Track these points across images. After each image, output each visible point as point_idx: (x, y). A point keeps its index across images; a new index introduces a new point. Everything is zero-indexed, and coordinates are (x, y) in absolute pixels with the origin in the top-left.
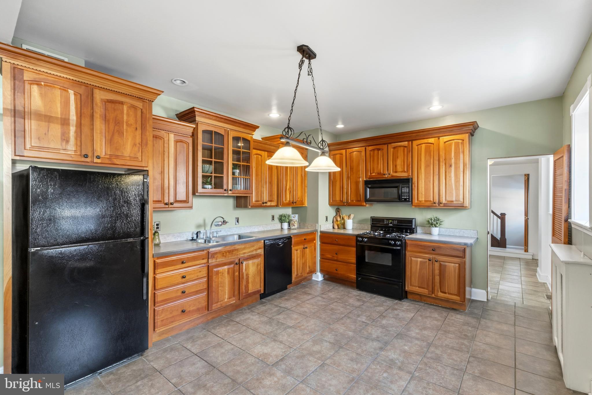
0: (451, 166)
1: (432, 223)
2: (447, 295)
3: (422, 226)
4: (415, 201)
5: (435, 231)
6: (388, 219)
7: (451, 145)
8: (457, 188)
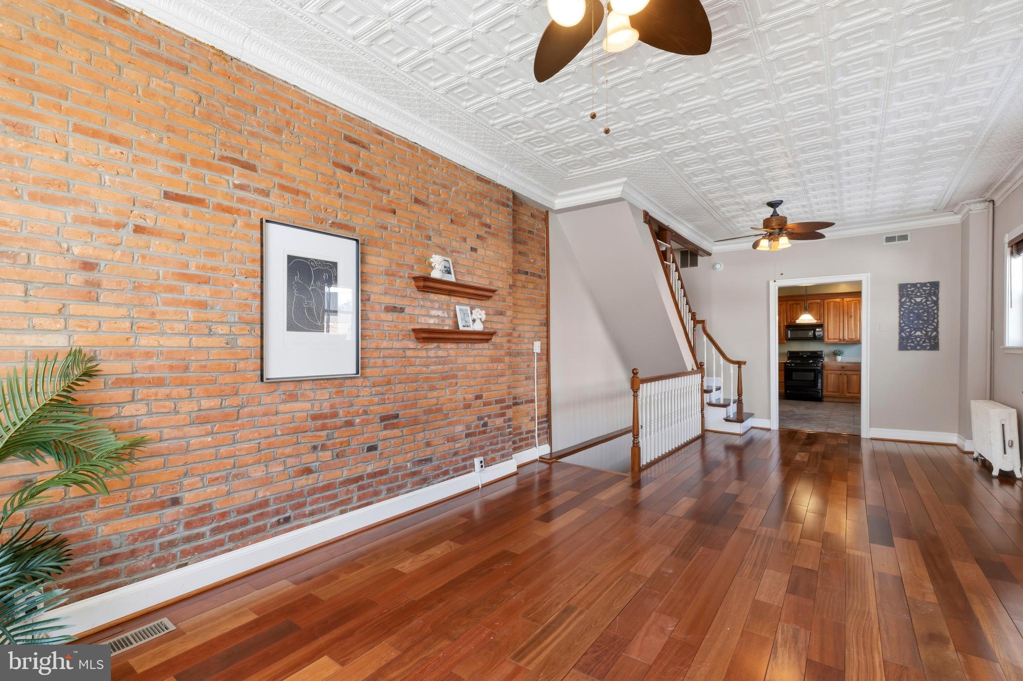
0: (851, 317)
1: (836, 354)
2: (852, 395)
3: (828, 355)
4: (826, 339)
5: (839, 358)
6: (802, 352)
7: (851, 304)
8: (856, 331)
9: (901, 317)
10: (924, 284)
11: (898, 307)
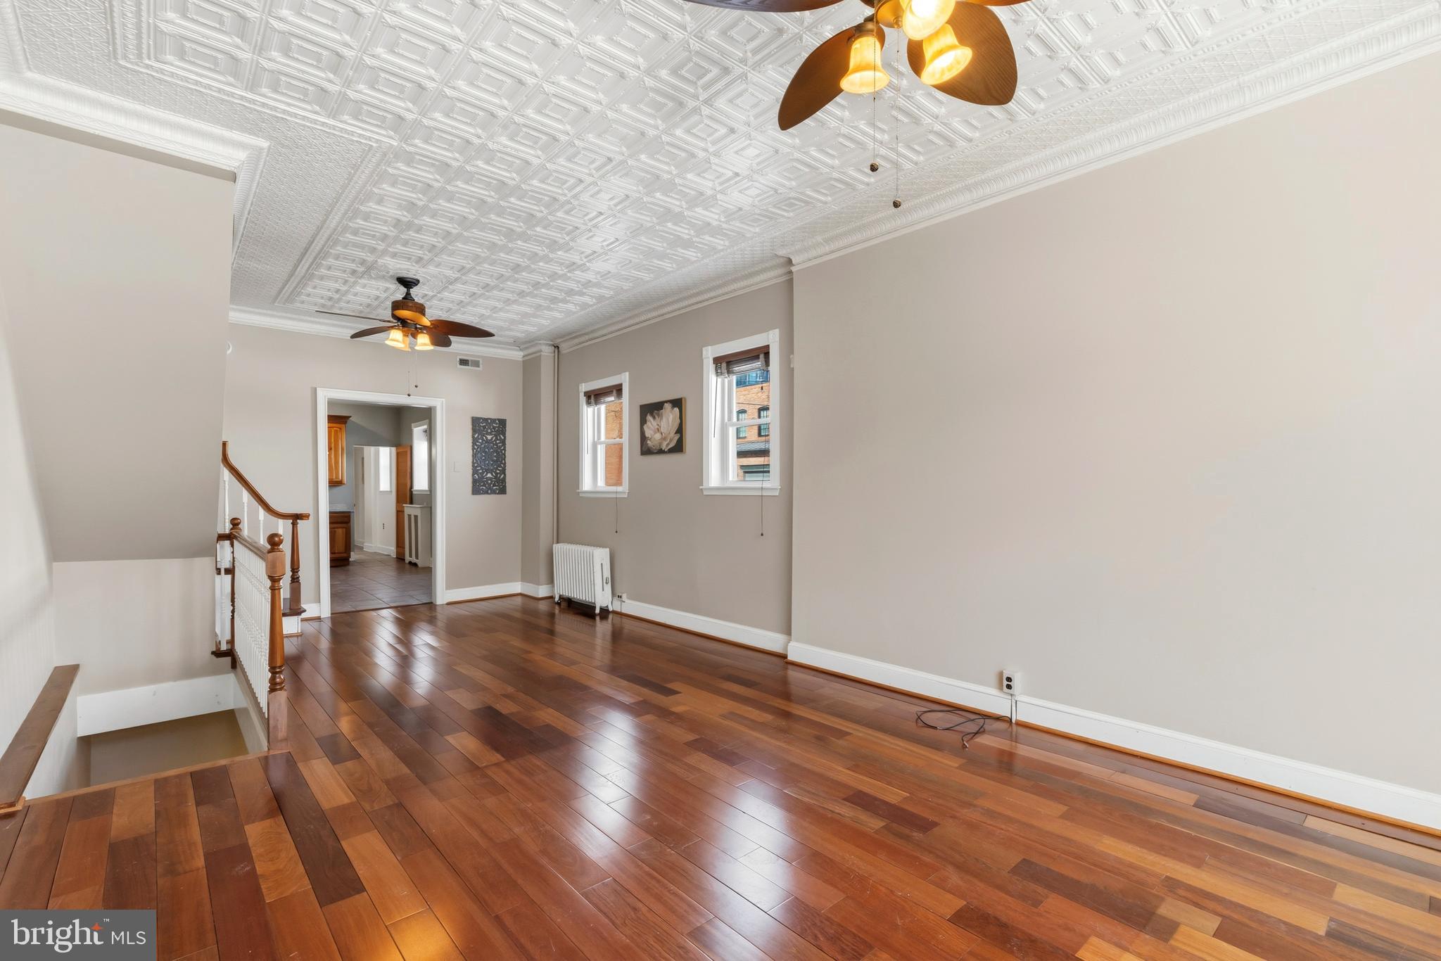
9: (474, 456)
10: (493, 421)
11: (471, 444)
